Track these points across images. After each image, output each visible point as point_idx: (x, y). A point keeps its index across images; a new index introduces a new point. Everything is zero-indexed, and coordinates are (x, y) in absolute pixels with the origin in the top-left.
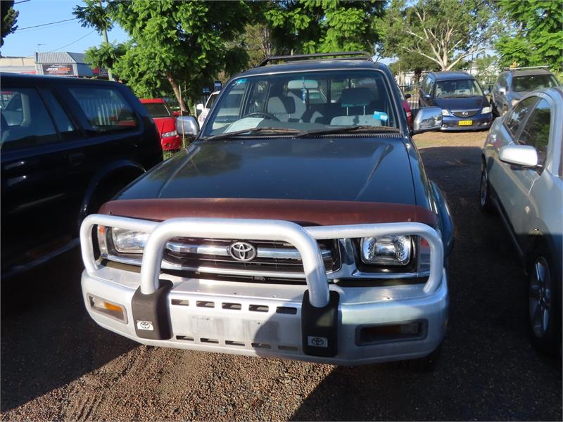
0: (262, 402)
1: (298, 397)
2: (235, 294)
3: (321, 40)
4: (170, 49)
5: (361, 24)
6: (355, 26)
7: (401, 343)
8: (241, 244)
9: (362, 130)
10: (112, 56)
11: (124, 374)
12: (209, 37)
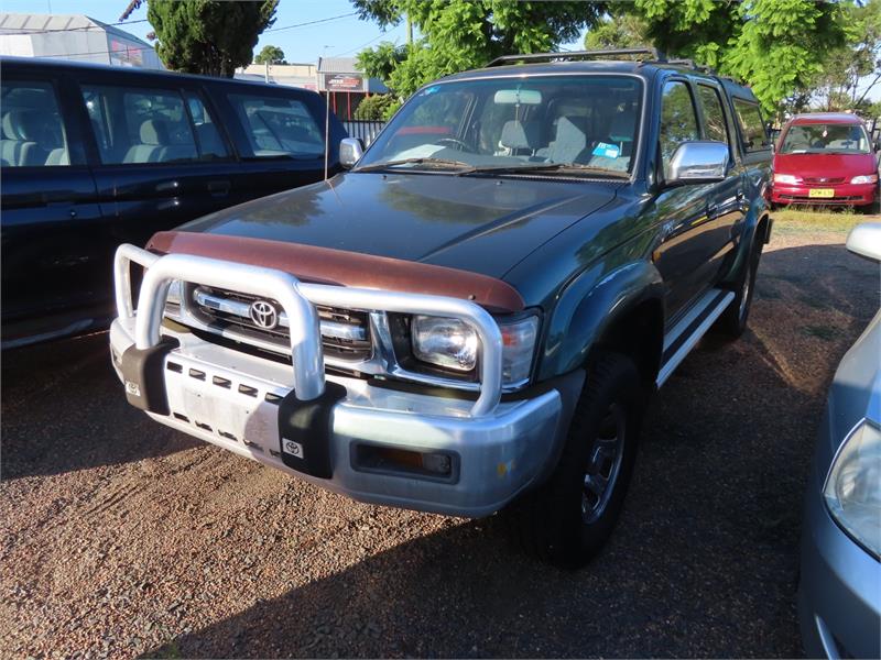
0: (316, 544)
1: (362, 550)
2: (234, 368)
3: (730, 42)
4: (469, 52)
5: (808, 13)
6: (794, 16)
7: (419, 482)
8: (263, 304)
9: (566, 171)
10: (391, 62)
11: (187, 468)
12: (533, 34)
